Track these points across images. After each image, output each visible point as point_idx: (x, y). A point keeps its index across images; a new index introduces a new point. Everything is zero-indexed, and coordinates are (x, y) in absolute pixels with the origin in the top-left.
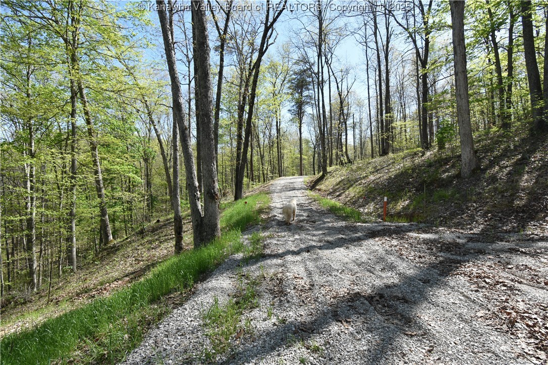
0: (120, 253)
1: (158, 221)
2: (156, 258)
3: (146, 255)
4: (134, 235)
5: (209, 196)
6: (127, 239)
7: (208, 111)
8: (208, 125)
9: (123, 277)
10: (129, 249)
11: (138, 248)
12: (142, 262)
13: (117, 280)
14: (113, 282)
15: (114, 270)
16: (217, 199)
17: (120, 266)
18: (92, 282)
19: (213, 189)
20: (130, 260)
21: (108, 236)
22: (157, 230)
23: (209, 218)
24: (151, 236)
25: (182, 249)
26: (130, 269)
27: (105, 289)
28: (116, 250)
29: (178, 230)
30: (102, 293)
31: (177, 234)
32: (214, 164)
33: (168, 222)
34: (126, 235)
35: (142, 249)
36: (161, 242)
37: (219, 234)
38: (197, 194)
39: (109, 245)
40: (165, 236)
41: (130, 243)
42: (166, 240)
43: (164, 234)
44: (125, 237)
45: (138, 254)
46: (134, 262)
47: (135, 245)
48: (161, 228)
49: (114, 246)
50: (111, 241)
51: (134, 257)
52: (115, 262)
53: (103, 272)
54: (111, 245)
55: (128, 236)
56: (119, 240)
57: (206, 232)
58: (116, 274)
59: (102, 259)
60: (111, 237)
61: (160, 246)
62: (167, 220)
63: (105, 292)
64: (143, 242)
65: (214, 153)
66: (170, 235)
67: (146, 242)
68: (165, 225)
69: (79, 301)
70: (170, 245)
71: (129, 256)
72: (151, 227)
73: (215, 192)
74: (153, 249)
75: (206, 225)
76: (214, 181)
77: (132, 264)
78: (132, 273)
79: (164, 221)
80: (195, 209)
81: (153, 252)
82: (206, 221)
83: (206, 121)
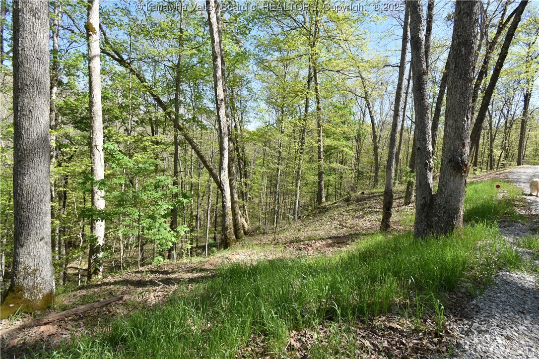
0: (328, 214)
1: (363, 193)
2: (359, 228)
3: (349, 222)
4: (341, 201)
5: (451, 166)
6: (335, 203)
7: (470, 36)
8: (467, 58)
9: (327, 238)
10: (336, 213)
11: (343, 213)
12: (345, 228)
13: (322, 239)
14: (318, 240)
15: (322, 228)
16: (465, 172)
17: (327, 227)
18: (303, 235)
19: (461, 156)
20: (335, 223)
21: (322, 198)
22: (361, 201)
23: (446, 198)
24: (356, 206)
25: (389, 227)
26: (334, 233)
27: (311, 246)
28: (326, 211)
29: (388, 205)
30: (308, 249)
31: (385, 209)
32: (468, 118)
33: (372, 195)
34: (335, 200)
35: (347, 215)
36: (365, 213)
37: (460, 223)
38: (430, 162)
39: (322, 205)
40: (369, 208)
41: (337, 207)
42: (370, 213)
43: (368, 205)
44: (334, 201)
45: (343, 220)
46: (338, 226)
47: (342, 210)
48: (365, 200)
49: (325, 207)
50: (324, 202)
51: (339, 221)
52: (323, 221)
53: (313, 227)
54: (323, 205)
55: (337, 201)
56: (329, 203)
57: (439, 217)
58: (322, 233)
59: (315, 216)
60: (324, 199)
61: (364, 217)
62: (372, 193)
63: (310, 248)
64: (348, 209)
65: (471, 101)
66: (374, 208)
67: (351, 210)
68: (369, 197)
69: (290, 249)
70: (373, 218)
71: (335, 219)
72: (356, 197)
73: (463, 161)
74: (356, 217)
75: (440, 207)
76: (464, 145)
77: (336, 227)
78: (335, 238)
79: (368, 194)
80: (423, 183)
81: (356, 221)
82: (438, 200)
83: (463, 53)
